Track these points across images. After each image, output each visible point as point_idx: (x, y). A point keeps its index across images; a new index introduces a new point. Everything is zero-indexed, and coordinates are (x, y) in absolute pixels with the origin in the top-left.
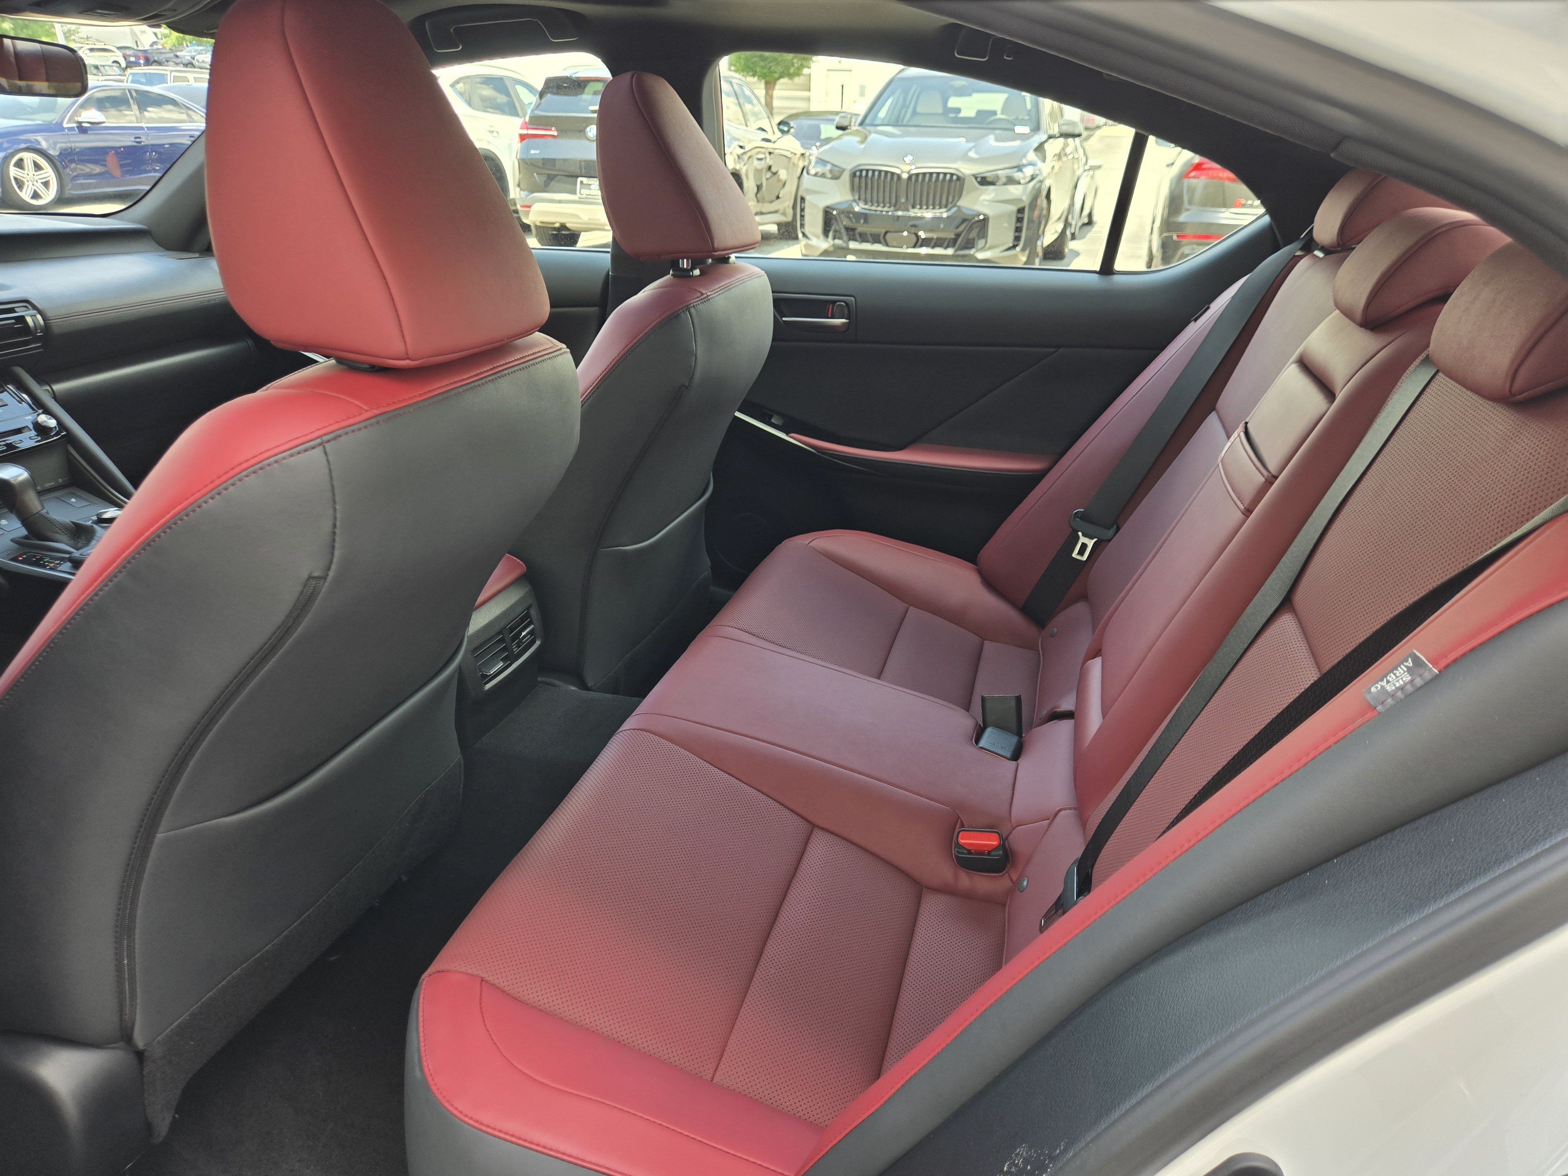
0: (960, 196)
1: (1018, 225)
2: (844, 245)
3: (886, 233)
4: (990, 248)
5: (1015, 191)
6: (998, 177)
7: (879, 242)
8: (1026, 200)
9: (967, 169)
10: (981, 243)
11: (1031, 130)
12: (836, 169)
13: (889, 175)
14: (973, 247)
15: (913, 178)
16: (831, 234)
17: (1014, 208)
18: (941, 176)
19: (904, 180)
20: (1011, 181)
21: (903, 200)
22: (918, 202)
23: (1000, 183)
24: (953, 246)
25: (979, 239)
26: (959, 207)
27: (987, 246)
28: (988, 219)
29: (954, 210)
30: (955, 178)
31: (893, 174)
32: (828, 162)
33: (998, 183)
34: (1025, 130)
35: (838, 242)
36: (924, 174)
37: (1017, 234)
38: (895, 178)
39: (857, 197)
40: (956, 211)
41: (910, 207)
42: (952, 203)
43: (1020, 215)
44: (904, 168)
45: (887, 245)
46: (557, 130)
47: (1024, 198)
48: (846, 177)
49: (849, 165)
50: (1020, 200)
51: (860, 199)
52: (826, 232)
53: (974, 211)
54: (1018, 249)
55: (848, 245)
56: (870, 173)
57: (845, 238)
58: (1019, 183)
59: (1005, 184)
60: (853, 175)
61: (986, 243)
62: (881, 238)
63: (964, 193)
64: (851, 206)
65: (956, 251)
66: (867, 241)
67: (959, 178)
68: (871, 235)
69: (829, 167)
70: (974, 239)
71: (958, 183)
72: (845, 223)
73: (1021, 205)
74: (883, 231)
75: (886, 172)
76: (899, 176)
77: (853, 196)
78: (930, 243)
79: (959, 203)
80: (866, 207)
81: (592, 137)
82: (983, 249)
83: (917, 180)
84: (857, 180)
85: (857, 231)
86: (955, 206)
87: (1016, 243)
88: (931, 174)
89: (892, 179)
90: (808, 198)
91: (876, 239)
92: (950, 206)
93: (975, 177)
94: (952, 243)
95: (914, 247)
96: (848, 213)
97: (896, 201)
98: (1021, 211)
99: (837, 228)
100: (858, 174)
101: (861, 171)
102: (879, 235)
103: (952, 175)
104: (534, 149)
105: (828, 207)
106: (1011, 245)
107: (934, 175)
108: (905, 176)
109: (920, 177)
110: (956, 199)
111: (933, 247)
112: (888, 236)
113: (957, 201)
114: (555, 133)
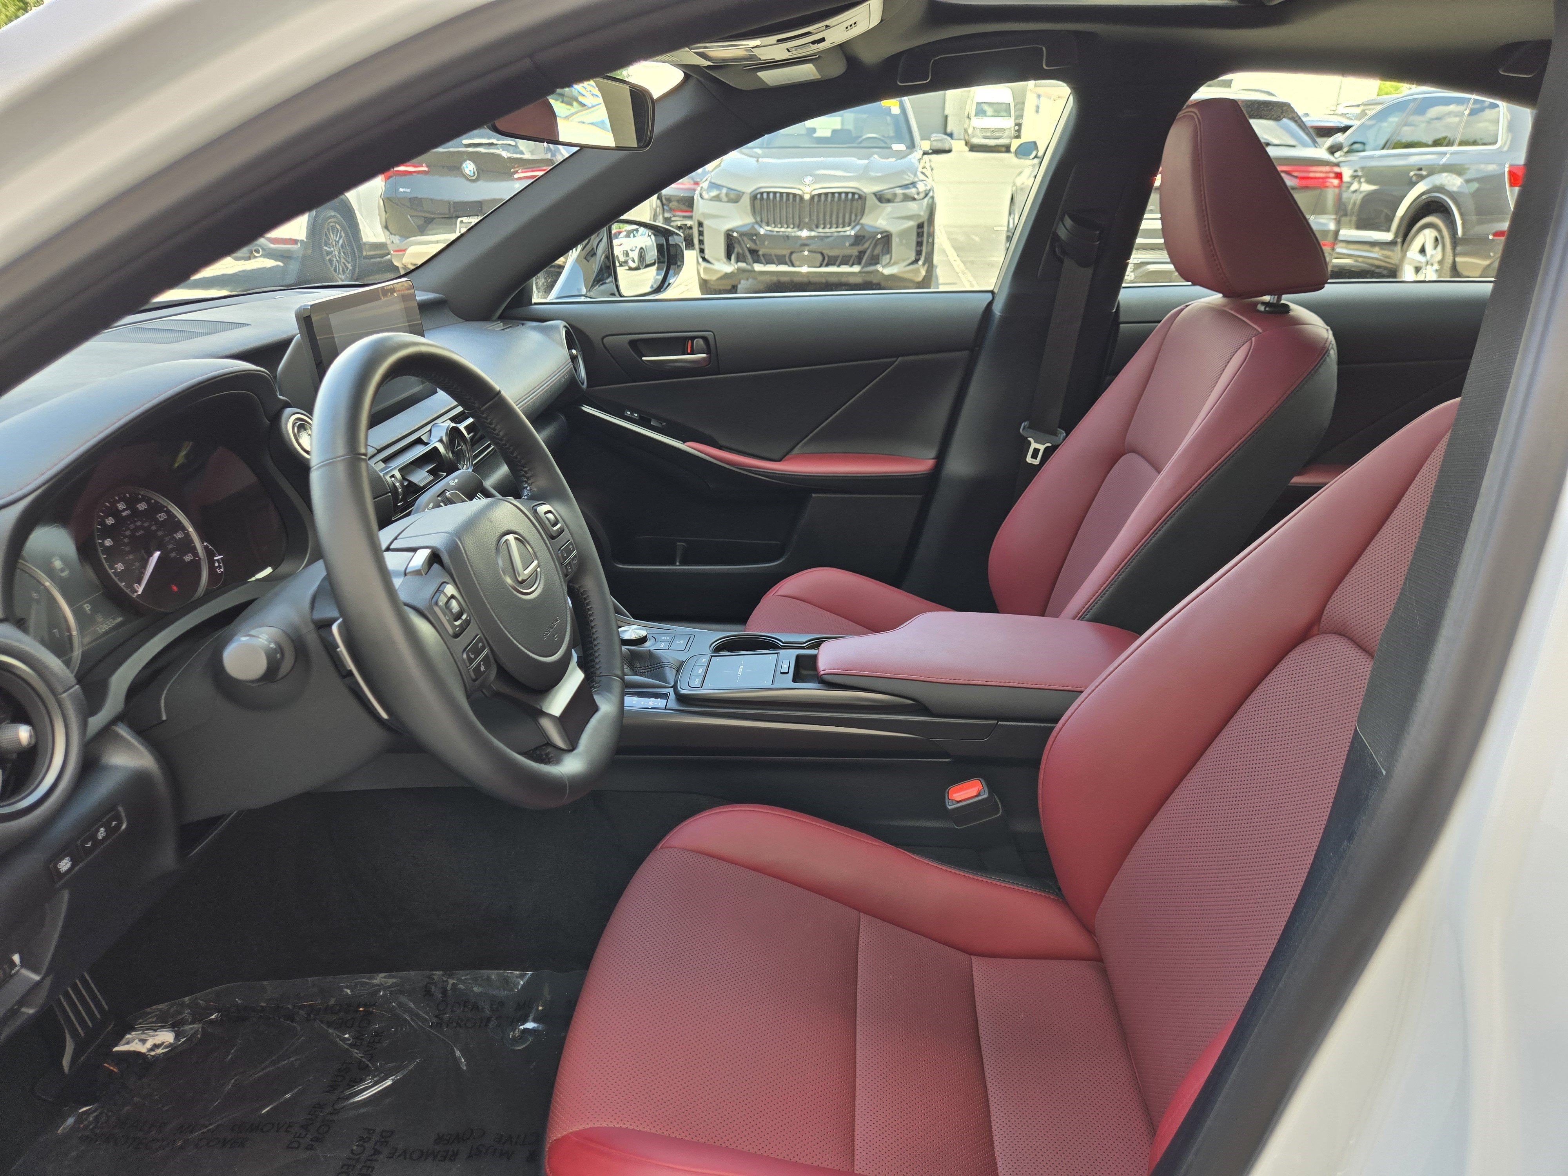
0: (863, 214)
1: (919, 240)
2: (749, 267)
3: (792, 253)
4: (895, 263)
5: (913, 207)
6: (895, 195)
7: (786, 263)
8: (924, 214)
9: (868, 189)
10: (885, 259)
11: (907, 148)
12: (732, 192)
13: (791, 196)
14: (878, 263)
15: (816, 199)
16: (733, 257)
17: (912, 223)
18: (843, 196)
19: (807, 201)
20: (908, 198)
21: (807, 220)
22: (822, 222)
23: (898, 199)
24: (859, 263)
25: (883, 255)
26: (862, 224)
27: (892, 261)
28: (891, 235)
29: (858, 228)
30: (856, 196)
31: (795, 195)
32: (723, 186)
33: (896, 200)
34: (902, 147)
35: (742, 265)
36: (826, 194)
37: (919, 249)
38: (798, 199)
39: (759, 219)
40: (860, 229)
41: (814, 227)
42: (855, 221)
43: (920, 230)
44: (808, 189)
45: (793, 265)
46: (427, 166)
47: (922, 213)
48: (746, 201)
49: (748, 189)
50: (919, 216)
51: (761, 221)
52: (729, 257)
53: (876, 228)
54: (920, 262)
55: (753, 267)
56: (771, 195)
57: (750, 260)
58: (914, 199)
59: (902, 201)
60: (754, 198)
61: (891, 258)
62: (787, 259)
63: (867, 210)
64: (753, 227)
65: (863, 268)
66: (773, 263)
67: (860, 197)
68: (776, 256)
69: (724, 191)
70: (878, 256)
71: (860, 202)
72: (748, 246)
73: (920, 221)
74: (789, 251)
75: (788, 194)
76: (801, 198)
77: (755, 218)
78: (837, 260)
79: (862, 221)
80: (769, 228)
81: (468, 173)
82: (888, 265)
83: (819, 201)
84: (758, 202)
85: (760, 253)
86: (858, 224)
87: (917, 257)
88: (833, 194)
89: (794, 200)
90: (706, 223)
91: (781, 261)
92: (853, 224)
93: (875, 194)
94: (858, 261)
95: (821, 266)
96: (752, 235)
97: (800, 221)
98: (920, 226)
99: (740, 251)
100: (759, 196)
101: (762, 193)
102: (784, 256)
103: (853, 194)
104: (403, 188)
105: (729, 230)
106: (913, 259)
107: (836, 195)
108: (807, 197)
109: (823, 197)
110: (859, 217)
111: (839, 266)
112: (794, 256)
113: (861, 218)
114: (426, 169)
